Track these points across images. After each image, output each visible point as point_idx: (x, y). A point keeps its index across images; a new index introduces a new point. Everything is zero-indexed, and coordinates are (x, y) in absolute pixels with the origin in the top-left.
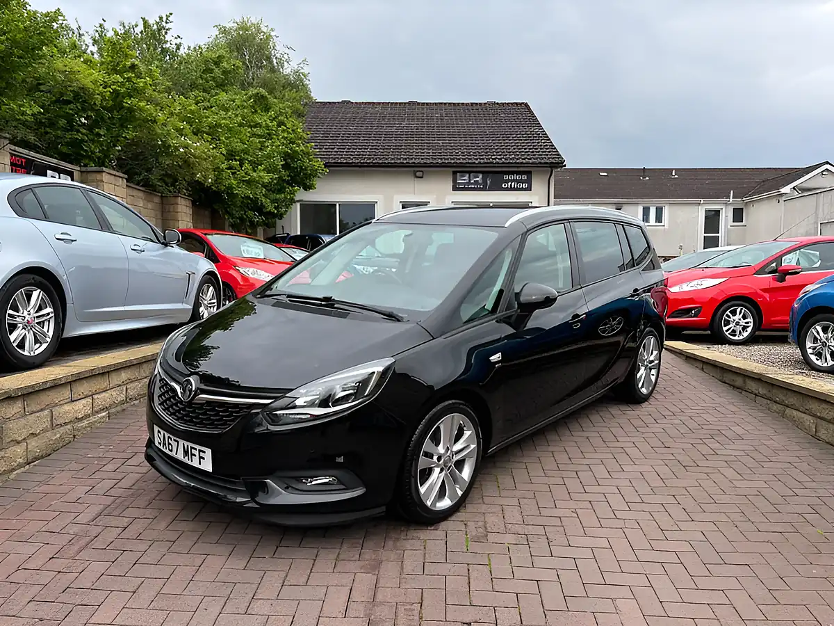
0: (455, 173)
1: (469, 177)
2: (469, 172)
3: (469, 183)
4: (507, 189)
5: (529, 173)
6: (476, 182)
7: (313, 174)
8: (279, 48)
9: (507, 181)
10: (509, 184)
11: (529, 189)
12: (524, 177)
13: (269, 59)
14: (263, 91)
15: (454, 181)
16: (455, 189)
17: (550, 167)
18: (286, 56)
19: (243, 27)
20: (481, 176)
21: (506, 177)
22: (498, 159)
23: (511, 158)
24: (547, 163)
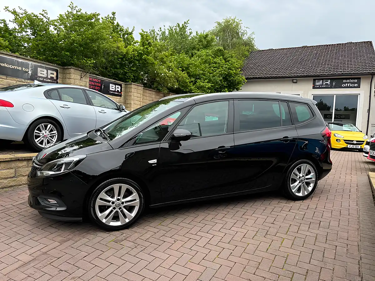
0: (314, 80)
1: (323, 82)
2: (323, 79)
3: (323, 85)
4: (345, 87)
5: (359, 79)
6: (326, 84)
7: (239, 83)
8: (243, 28)
9: (345, 83)
10: (346, 84)
11: (359, 87)
12: (356, 81)
13: (238, 34)
14: (221, 48)
15: (314, 84)
16: (314, 88)
17: (371, 75)
18: (245, 31)
19: (227, 21)
20: (329, 81)
21: (344, 81)
22: (340, 71)
23: (348, 71)
24: (369, 73)
